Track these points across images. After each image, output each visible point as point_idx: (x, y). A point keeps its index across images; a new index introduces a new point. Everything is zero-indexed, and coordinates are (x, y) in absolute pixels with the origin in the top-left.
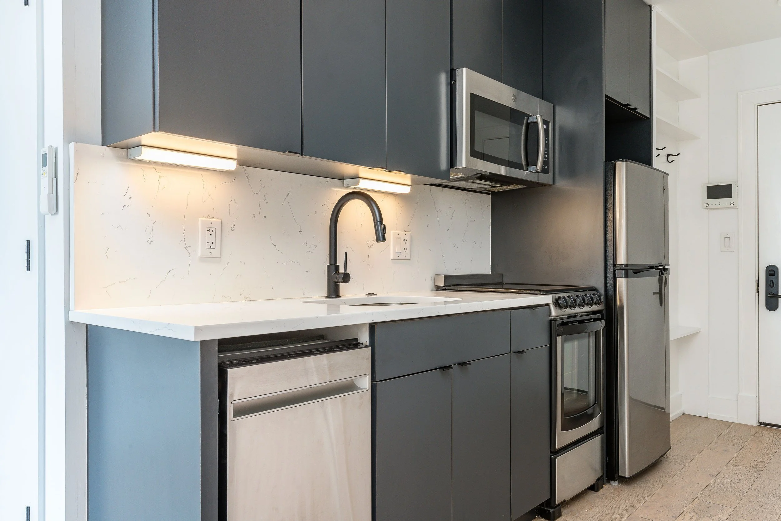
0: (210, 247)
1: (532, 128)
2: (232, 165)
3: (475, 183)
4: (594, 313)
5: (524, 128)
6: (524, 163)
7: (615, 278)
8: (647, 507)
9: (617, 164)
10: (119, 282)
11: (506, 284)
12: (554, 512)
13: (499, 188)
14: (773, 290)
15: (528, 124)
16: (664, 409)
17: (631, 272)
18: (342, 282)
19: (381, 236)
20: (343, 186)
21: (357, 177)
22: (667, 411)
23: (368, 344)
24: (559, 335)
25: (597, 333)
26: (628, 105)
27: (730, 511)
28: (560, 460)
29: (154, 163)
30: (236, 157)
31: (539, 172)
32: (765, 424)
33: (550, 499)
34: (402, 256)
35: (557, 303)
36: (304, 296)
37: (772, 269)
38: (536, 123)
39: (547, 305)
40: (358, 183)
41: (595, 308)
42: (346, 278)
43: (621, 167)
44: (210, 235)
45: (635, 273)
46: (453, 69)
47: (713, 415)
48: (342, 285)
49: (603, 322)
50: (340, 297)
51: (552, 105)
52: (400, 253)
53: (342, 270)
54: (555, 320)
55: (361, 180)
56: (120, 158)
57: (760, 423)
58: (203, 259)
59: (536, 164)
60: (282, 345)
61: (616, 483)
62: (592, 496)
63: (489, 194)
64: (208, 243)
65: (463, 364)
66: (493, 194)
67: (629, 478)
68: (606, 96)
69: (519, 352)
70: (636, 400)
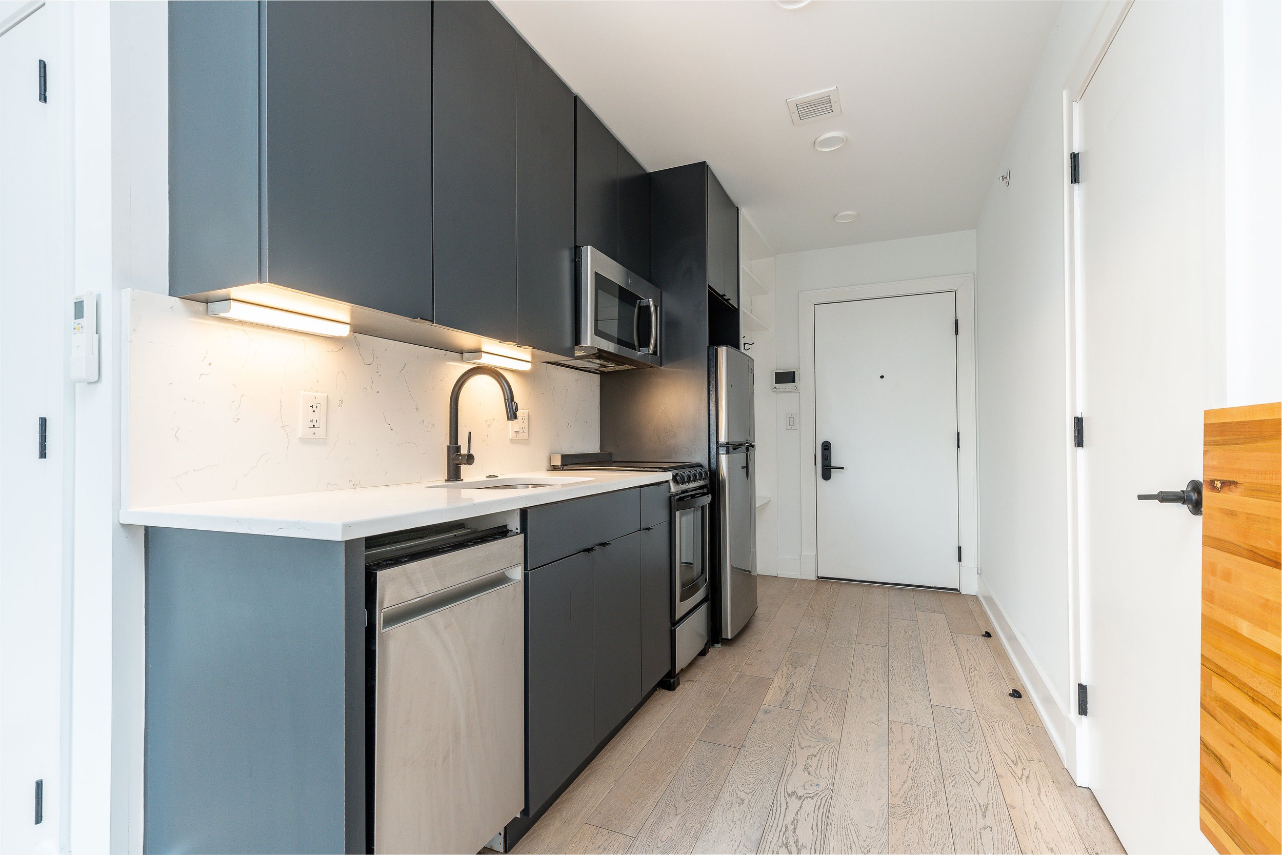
0: (314, 426)
1: (644, 312)
2: (344, 331)
3: (592, 362)
4: (701, 487)
5: (636, 310)
6: (636, 343)
7: (718, 454)
8: (749, 664)
9: (719, 349)
10: (194, 470)
11: (615, 462)
12: (674, 682)
13: (612, 367)
14: (827, 462)
15: (640, 308)
16: (750, 572)
17: (731, 448)
18: (465, 464)
19: (512, 414)
20: (462, 360)
21: (478, 351)
22: (753, 574)
23: (519, 531)
24: (678, 511)
25: (703, 508)
26: (724, 295)
27: (815, 659)
28: (678, 630)
29: (242, 323)
30: (348, 321)
31: (651, 354)
32: (822, 578)
33: (670, 671)
34: (520, 436)
35: (675, 478)
36: (421, 481)
37: (826, 444)
38: (648, 307)
39: (667, 482)
40: (480, 358)
41: (701, 483)
42: (470, 459)
43: (723, 352)
44: (314, 411)
45: (734, 449)
46: (577, 246)
47: (782, 574)
48: (463, 467)
49: (710, 495)
50: (462, 480)
51: (660, 290)
52: (518, 432)
53: (464, 451)
54: (674, 496)
55: (483, 355)
56: (195, 314)
57: (818, 577)
58: (304, 441)
59: (648, 345)
60: (422, 538)
61: (719, 646)
62: (703, 661)
63: (597, 373)
64: (312, 421)
65: (604, 544)
66: (602, 374)
67: (731, 639)
68: (709, 287)
69: (648, 529)
70: (735, 568)
